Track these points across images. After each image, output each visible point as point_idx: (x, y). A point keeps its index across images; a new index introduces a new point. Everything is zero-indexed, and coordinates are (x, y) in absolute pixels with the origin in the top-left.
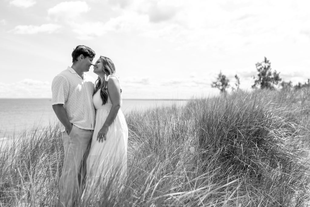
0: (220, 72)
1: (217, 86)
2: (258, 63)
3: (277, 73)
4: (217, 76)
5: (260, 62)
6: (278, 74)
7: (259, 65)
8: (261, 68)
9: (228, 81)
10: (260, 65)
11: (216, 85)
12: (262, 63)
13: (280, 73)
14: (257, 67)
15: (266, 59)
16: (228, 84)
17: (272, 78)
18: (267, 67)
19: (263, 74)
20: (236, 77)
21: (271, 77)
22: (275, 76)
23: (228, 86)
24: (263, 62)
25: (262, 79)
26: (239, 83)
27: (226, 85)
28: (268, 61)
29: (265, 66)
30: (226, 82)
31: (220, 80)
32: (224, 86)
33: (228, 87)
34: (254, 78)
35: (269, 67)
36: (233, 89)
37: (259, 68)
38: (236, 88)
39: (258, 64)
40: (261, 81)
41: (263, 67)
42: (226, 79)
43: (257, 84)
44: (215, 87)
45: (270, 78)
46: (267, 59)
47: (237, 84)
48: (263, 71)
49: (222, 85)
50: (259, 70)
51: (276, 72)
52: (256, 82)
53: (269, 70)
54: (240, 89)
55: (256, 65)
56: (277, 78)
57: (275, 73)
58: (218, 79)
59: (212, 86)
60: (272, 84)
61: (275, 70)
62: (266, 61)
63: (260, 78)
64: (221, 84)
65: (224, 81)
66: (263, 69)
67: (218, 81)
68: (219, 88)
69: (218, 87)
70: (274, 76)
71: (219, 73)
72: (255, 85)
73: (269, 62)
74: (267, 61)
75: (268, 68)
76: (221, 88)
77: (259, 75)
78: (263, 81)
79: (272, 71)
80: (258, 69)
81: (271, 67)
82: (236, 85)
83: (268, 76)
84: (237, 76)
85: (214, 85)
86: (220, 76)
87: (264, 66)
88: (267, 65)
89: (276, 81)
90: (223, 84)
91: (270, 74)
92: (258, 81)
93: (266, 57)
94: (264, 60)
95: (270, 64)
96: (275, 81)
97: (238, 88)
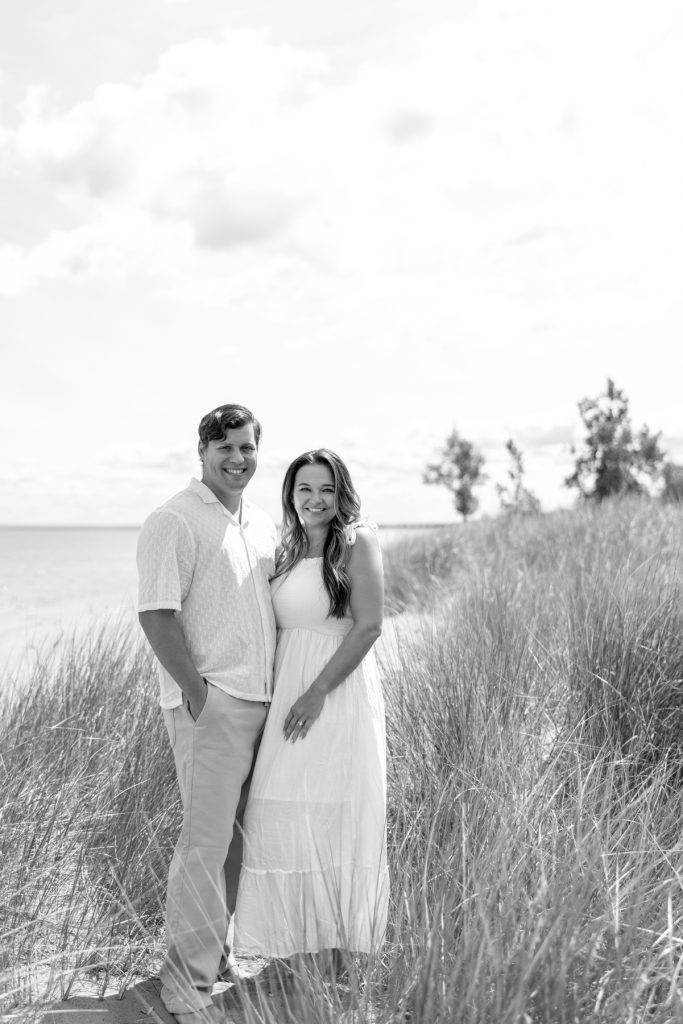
0: (454, 430)
1: (441, 481)
2: (586, 400)
3: (652, 433)
4: (444, 446)
5: (592, 397)
6: (655, 439)
7: (590, 408)
8: (597, 418)
9: (481, 460)
10: (592, 405)
11: (440, 475)
12: (598, 399)
13: (660, 433)
14: (582, 413)
15: (611, 385)
16: (483, 470)
17: (636, 453)
18: (615, 413)
19: (605, 437)
20: (510, 446)
21: (630, 448)
22: (646, 444)
23: (479, 480)
24: (603, 396)
25: (599, 455)
26: (520, 469)
27: (475, 474)
28: (619, 394)
29: (611, 410)
30: (473, 464)
31: (453, 457)
32: (467, 478)
33: (482, 484)
34: (573, 451)
35: (622, 412)
36: (501, 489)
37: (590, 415)
38: (511, 486)
39: (587, 405)
40: (598, 464)
41: (602, 413)
42: (473, 453)
43: (585, 472)
44: (437, 481)
45: (626, 451)
46: (617, 387)
47: (515, 471)
48: (603, 429)
49: (461, 477)
50: (589, 425)
51: (648, 431)
52: (580, 463)
53: (624, 423)
54: (525, 491)
55: (580, 405)
56: (650, 453)
57: (644, 435)
58: (446, 454)
59: (427, 481)
60: (633, 471)
61: (645, 426)
62: (612, 394)
63: (595, 452)
64: (456, 471)
65: (465, 461)
66: (602, 420)
67: (444, 462)
68: (449, 486)
69: (445, 483)
70: (642, 444)
71: (450, 433)
72: (575, 477)
73: (623, 396)
74: (615, 394)
75: (620, 416)
76: (457, 484)
77: (590, 442)
78: (603, 460)
79: (636, 429)
80: (585, 421)
81: (630, 414)
82: (512, 476)
83: (620, 444)
84: (513, 446)
85: (433, 475)
86: (453, 442)
87: (607, 412)
88: (615, 406)
89: (647, 461)
90: (464, 471)
91: (627, 438)
92: (586, 462)
93: (612, 379)
94: (605, 389)
95: (625, 402)
96: (643, 461)
97: (519, 487)
